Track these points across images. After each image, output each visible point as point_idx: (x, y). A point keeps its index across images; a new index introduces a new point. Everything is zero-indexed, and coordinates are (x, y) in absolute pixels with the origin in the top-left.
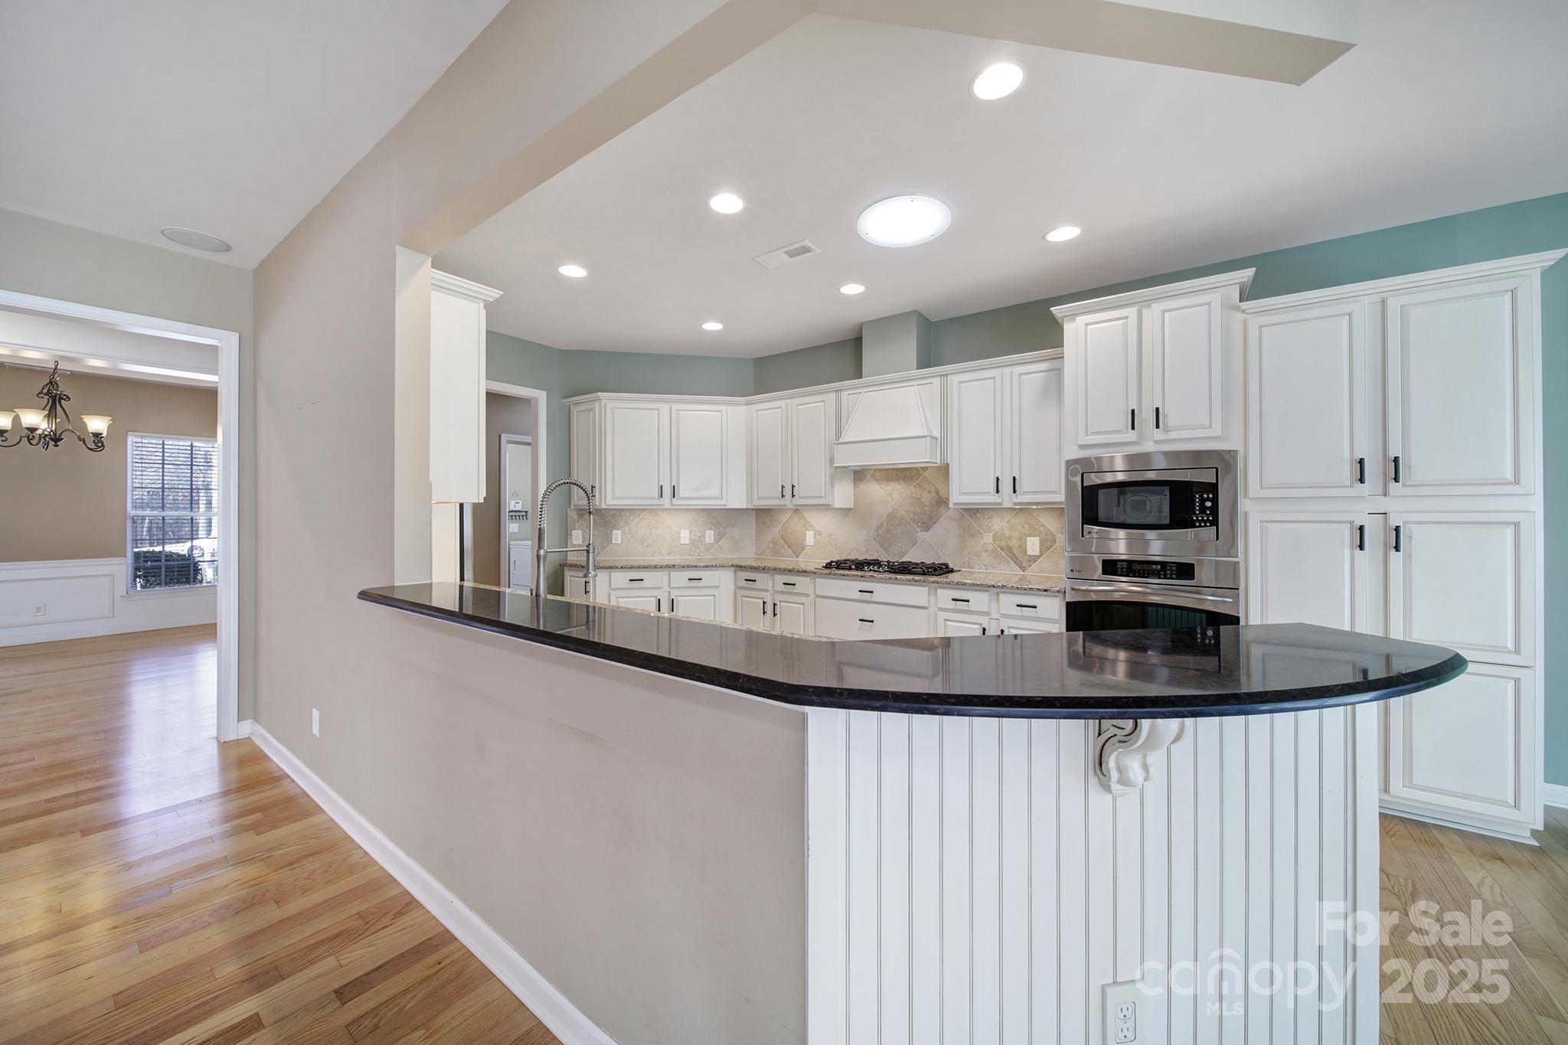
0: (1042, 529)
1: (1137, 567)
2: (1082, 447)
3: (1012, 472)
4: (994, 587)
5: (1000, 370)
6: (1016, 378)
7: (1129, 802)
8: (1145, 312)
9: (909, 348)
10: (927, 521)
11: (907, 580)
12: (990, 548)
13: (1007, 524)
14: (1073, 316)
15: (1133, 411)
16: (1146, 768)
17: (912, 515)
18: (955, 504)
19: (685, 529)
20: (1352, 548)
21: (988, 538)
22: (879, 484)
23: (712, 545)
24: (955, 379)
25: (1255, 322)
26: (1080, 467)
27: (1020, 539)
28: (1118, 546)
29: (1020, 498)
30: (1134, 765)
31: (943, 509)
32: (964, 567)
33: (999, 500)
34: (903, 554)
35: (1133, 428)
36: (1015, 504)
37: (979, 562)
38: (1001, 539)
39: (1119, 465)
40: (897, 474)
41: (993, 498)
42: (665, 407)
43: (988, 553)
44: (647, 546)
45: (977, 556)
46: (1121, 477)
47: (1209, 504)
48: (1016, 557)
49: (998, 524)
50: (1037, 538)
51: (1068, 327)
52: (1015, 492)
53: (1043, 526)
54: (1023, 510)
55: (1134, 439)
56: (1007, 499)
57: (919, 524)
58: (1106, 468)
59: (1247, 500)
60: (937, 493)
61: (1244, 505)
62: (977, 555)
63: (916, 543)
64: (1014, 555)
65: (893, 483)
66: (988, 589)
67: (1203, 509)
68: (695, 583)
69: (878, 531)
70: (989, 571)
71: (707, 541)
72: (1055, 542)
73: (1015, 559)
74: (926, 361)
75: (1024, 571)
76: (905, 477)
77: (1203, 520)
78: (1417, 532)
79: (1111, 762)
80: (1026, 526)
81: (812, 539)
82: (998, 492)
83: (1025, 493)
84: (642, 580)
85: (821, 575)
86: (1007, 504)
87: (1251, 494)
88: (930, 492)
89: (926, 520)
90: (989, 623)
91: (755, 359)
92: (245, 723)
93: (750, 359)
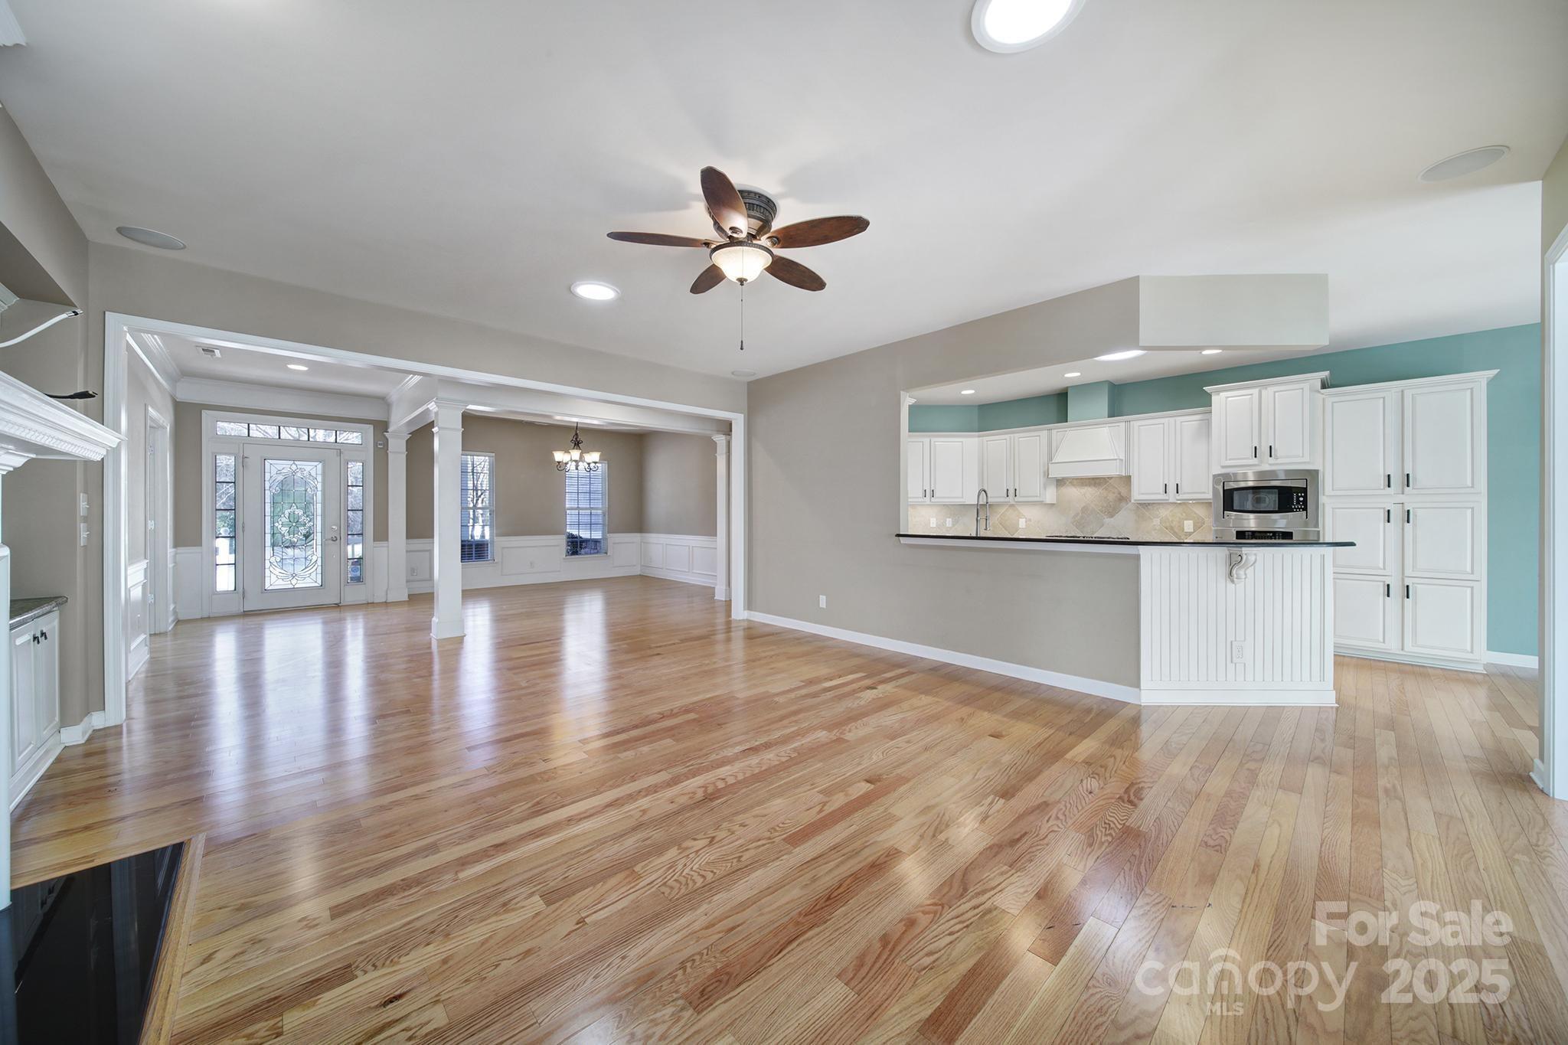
0: (1195, 515)
1: (1257, 534)
2: (1223, 467)
3: (1176, 482)
5: (1167, 419)
6: (1178, 423)
7: (1240, 586)
8: (1263, 392)
9: (1103, 404)
10: (1112, 511)
12: (1158, 527)
13: (1170, 513)
14: (1218, 392)
15: (1256, 448)
16: (1245, 574)
17: (1100, 508)
18: (1135, 500)
19: (934, 517)
20: (1384, 522)
21: (1156, 522)
22: (1076, 488)
23: (951, 528)
24: (1136, 424)
25: (1329, 401)
26: (1222, 479)
27: (1179, 522)
28: (1249, 523)
29: (1180, 496)
30: (1242, 572)
31: (1123, 504)
33: (1167, 498)
34: (1093, 533)
35: (1256, 457)
36: (1178, 500)
38: (1166, 522)
39: (1251, 477)
40: (1090, 482)
41: (1164, 497)
42: (926, 440)
43: (1157, 531)
45: (1148, 533)
46: (1251, 484)
47: (1301, 499)
48: (1176, 533)
49: (1164, 512)
50: (1192, 521)
51: (1214, 398)
52: (1177, 492)
53: (1195, 513)
54: (1184, 503)
55: (1257, 463)
56: (1172, 496)
57: (1106, 513)
58: (1239, 479)
59: (1324, 497)
60: (1120, 494)
61: (1322, 499)
63: (1103, 525)
65: (1086, 488)
67: (1298, 502)
69: (1075, 518)
71: (947, 525)
72: (1204, 522)
74: (1114, 412)
76: (1095, 483)
77: (1298, 508)
78: (1420, 512)
79: (1234, 572)
80: (1184, 514)
81: (1024, 523)
82: (1166, 492)
83: (1185, 493)
86: (1172, 499)
87: (1326, 494)
88: (1114, 493)
89: (1110, 510)
91: (979, 406)
92: (746, 612)
93: (976, 406)
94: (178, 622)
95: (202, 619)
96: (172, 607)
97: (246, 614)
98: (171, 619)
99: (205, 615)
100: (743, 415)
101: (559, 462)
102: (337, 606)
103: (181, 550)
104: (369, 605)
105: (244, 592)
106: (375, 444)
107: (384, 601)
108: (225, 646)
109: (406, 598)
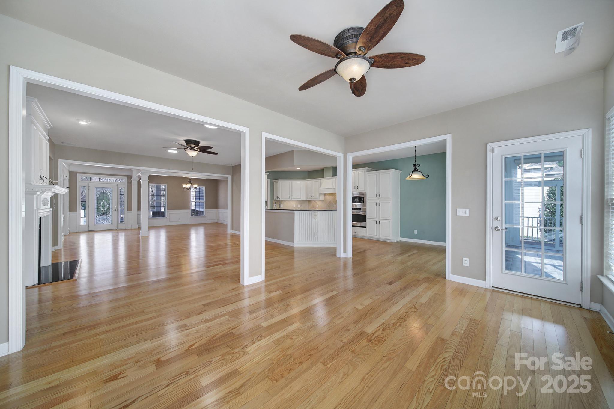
1: (357, 209)
7: (317, 220)
8: (357, 172)
9: (331, 173)
15: (355, 187)
16: (318, 217)
20: (376, 206)
22: (328, 196)
28: (356, 205)
35: (355, 189)
40: (330, 194)
42: (290, 182)
67: (363, 200)
69: (328, 205)
77: (363, 202)
78: (382, 203)
79: (315, 217)
81: (318, 206)
87: (367, 199)
88: (334, 197)
91: (308, 172)
92: (231, 231)
93: (306, 172)
94: (70, 233)
95: (77, 232)
96: (68, 228)
97: (89, 231)
98: (68, 232)
99: (78, 231)
100: (230, 176)
101: (184, 188)
102: (116, 230)
103: (71, 213)
104: (126, 229)
105: (89, 225)
106: (128, 183)
107: (131, 228)
108: (83, 240)
109: (137, 228)
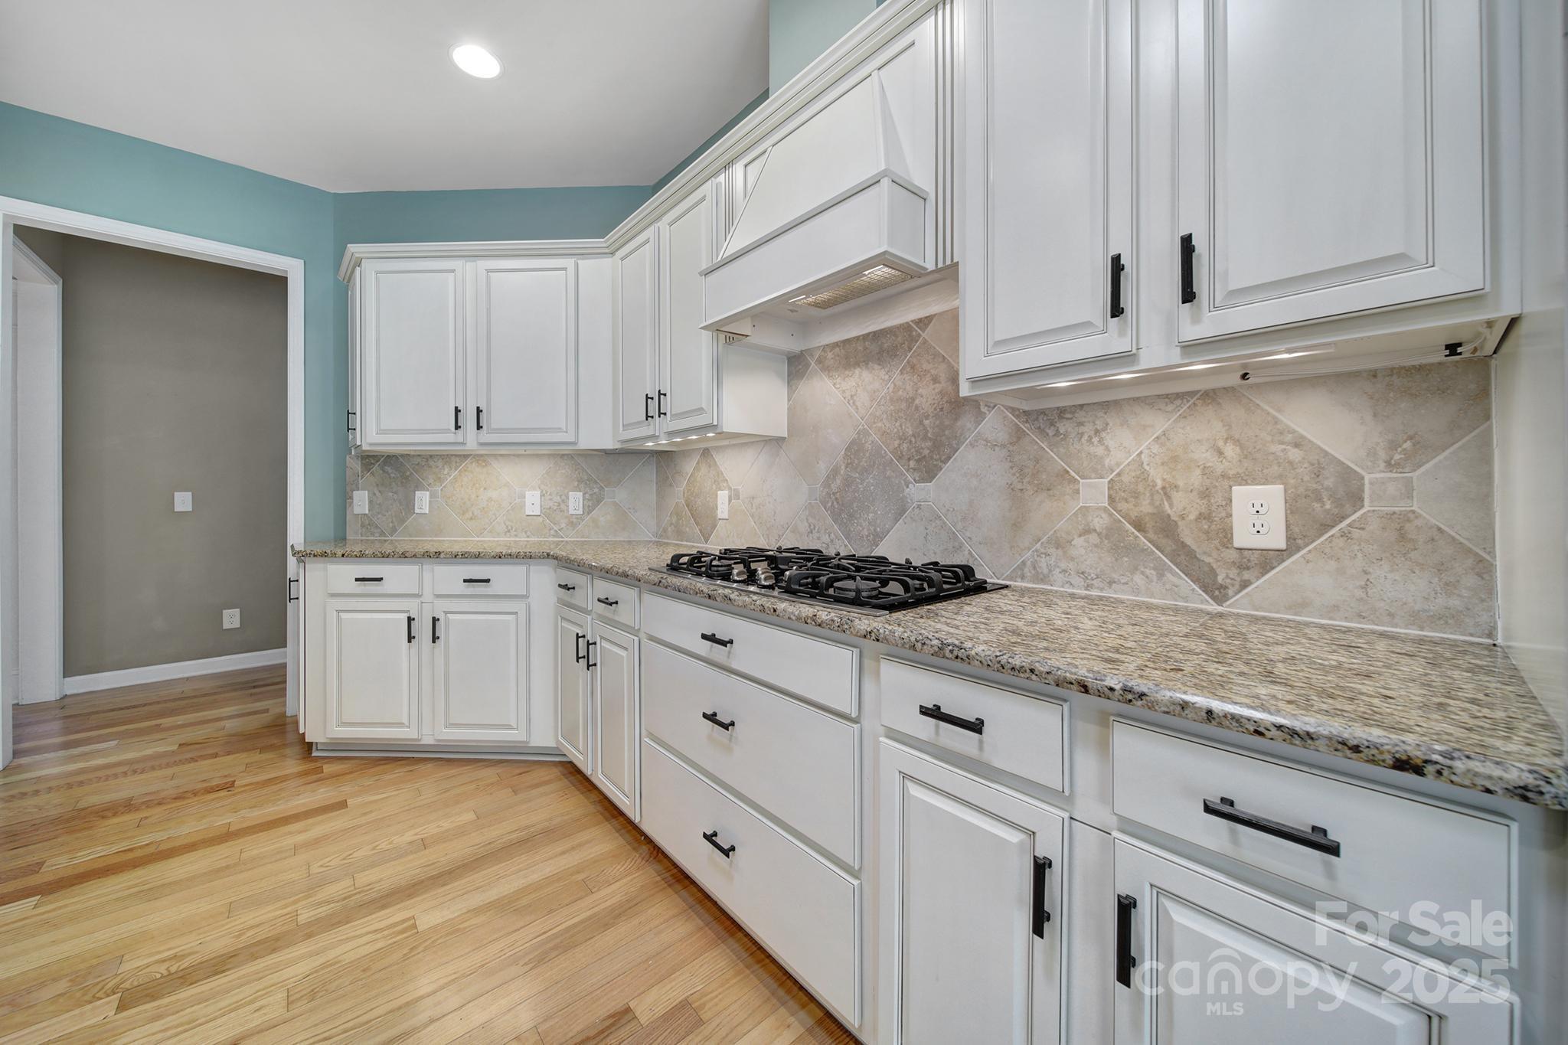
0: (1295, 454)
3: (1174, 216)
4: (1085, 688)
11: (799, 619)
12: (1099, 522)
13: (1156, 449)
17: (897, 442)
18: (975, 381)
19: (534, 489)
21: (1093, 493)
22: (830, 377)
23: (580, 517)
27: (1205, 494)
29: (1206, 323)
31: (966, 421)
32: (1023, 578)
33: (1121, 345)
34: (878, 538)
36: (1190, 352)
37: (1063, 565)
38: (1136, 495)
40: (865, 349)
41: (1101, 343)
42: (466, 267)
43: (1093, 538)
44: (471, 519)
45: (1058, 546)
48: (1191, 554)
49: (1124, 448)
50: (1277, 489)
52: (1188, 295)
53: (1303, 444)
56: (1156, 336)
57: (912, 464)
62: (1060, 544)
63: (904, 511)
64: (1184, 545)
65: (857, 371)
66: (1059, 691)
68: (479, 589)
69: (829, 486)
70: (1094, 593)
71: (572, 511)
72: (1357, 499)
73: (1185, 558)
75: (1219, 601)
80: (1230, 451)
81: (727, 505)
82: (1118, 312)
84: (381, 579)
85: (658, 587)
86: (1156, 354)
88: (935, 380)
89: (926, 452)
90: (1068, 839)
